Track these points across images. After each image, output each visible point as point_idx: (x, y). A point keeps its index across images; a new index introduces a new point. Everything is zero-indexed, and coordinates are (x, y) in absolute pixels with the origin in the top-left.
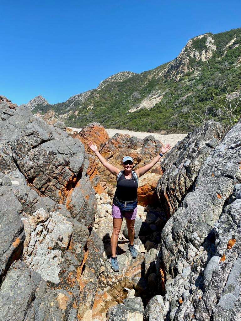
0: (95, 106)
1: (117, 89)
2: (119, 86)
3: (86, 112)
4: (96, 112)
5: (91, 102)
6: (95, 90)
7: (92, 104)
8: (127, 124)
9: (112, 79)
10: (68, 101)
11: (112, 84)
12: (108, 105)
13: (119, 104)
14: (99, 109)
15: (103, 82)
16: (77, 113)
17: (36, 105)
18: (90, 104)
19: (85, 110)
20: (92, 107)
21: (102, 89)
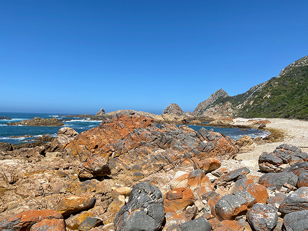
0: (271, 95)
1: (301, 74)
2: (304, 70)
3: (261, 101)
4: (273, 100)
5: (268, 91)
6: (274, 78)
7: (269, 93)
8: (299, 113)
9: (295, 64)
10: (248, 91)
11: (295, 69)
12: (289, 92)
13: (303, 89)
14: (277, 97)
15: (286, 69)
16: (251, 103)
17: (217, 98)
18: (266, 93)
19: (261, 99)
20: (269, 96)
21: (282, 76)
